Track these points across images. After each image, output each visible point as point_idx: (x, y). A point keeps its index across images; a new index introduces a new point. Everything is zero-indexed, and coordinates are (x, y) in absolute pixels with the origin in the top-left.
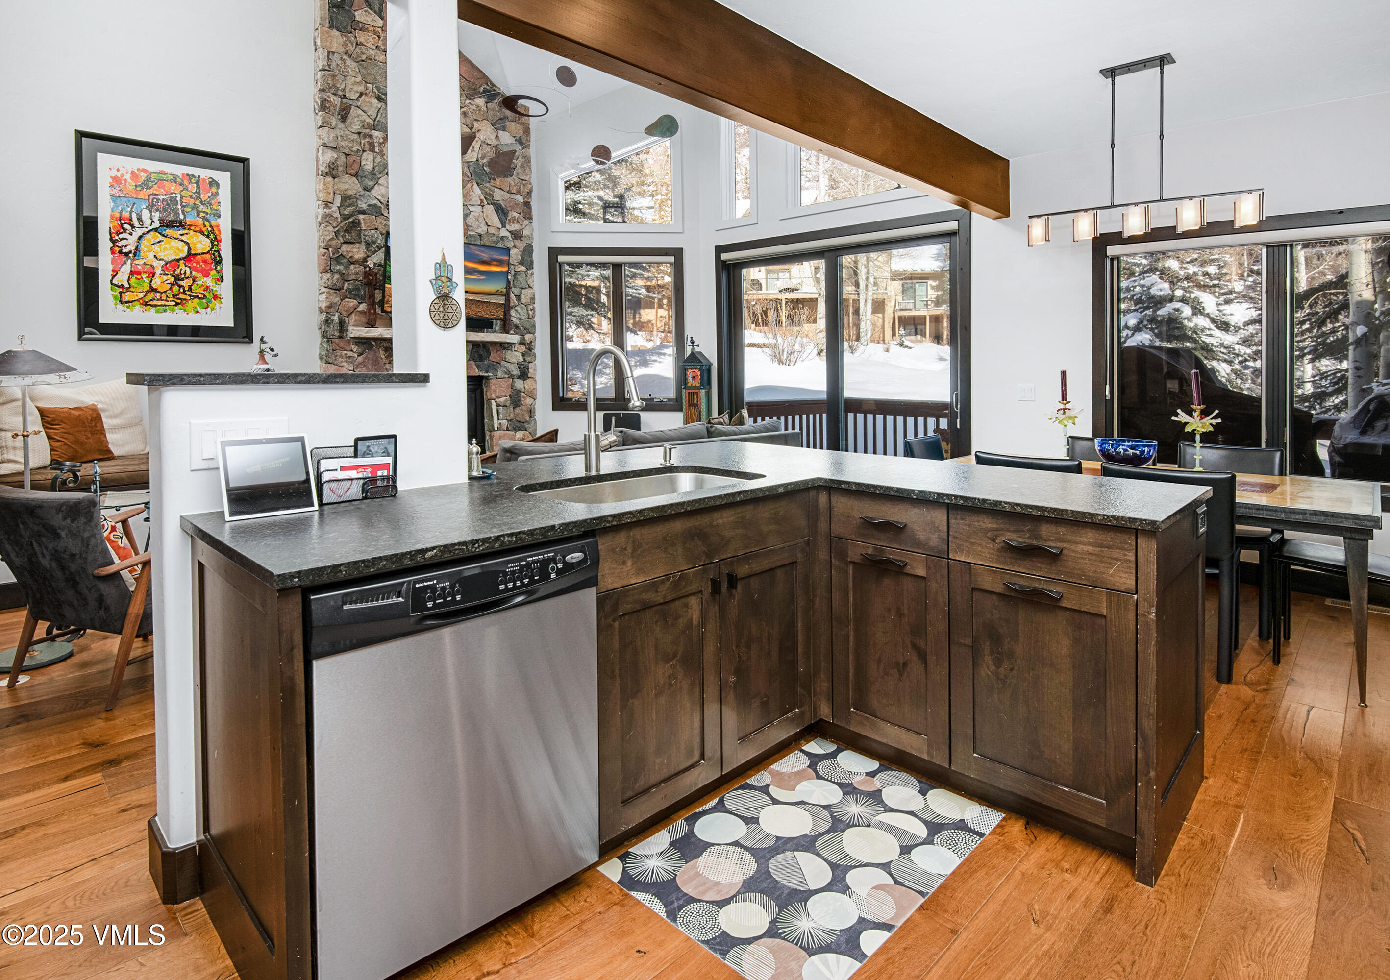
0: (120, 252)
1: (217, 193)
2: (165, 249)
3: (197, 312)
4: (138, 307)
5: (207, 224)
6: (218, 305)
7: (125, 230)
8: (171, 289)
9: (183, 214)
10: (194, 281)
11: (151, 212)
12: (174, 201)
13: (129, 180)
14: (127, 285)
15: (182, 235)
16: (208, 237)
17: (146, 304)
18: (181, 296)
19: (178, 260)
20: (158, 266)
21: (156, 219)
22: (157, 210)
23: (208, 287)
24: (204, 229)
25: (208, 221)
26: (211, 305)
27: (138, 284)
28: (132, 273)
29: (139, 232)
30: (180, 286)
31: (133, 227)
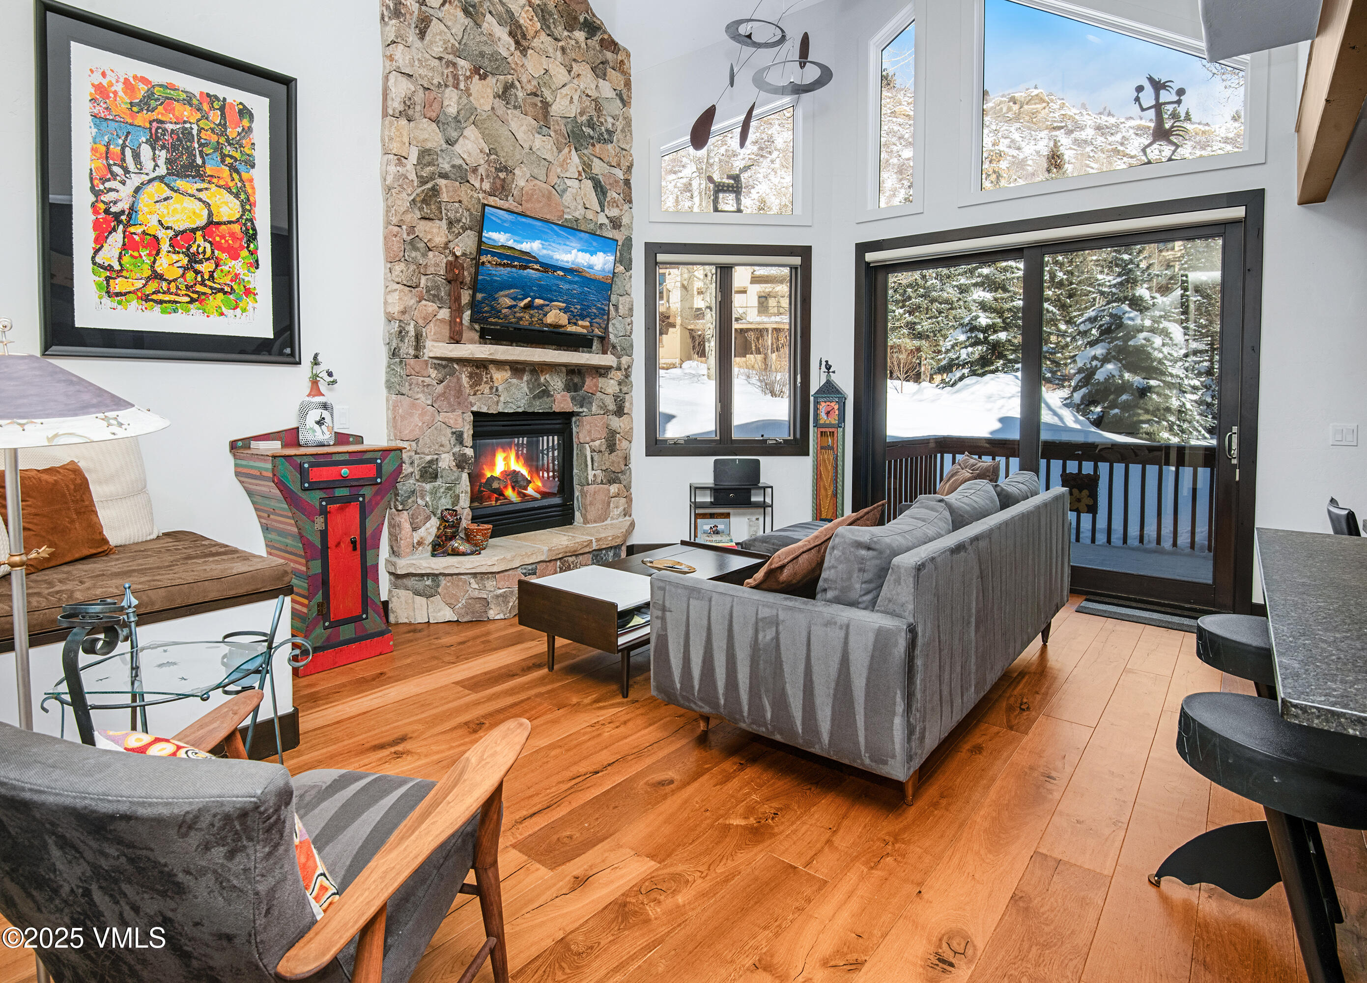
0: (107, 211)
1: (250, 129)
2: (175, 210)
3: (222, 314)
4: (134, 304)
5: (235, 175)
6: (251, 304)
7: (114, 176)
8: (183, 276)
9: (202, 157)
10: (217, 265)
11: (154, 149)
12: (187, 133)
13: (121, 93)
14: (117, 267)
15: (199, 190)
16: (237, 196)
17: (146, 299)
18: (199, 288)
19: (194, 231)
20: (164, 236)
21: (161, 162)
22: (163, 147)
23: (237, 275)
24: (231, 184)
25: (237, 171)
26: (241, 304)
27: (135, 265)
28: (124, 247)
29: (135, 181)
30: (197, 272)
31: (126, 171)
